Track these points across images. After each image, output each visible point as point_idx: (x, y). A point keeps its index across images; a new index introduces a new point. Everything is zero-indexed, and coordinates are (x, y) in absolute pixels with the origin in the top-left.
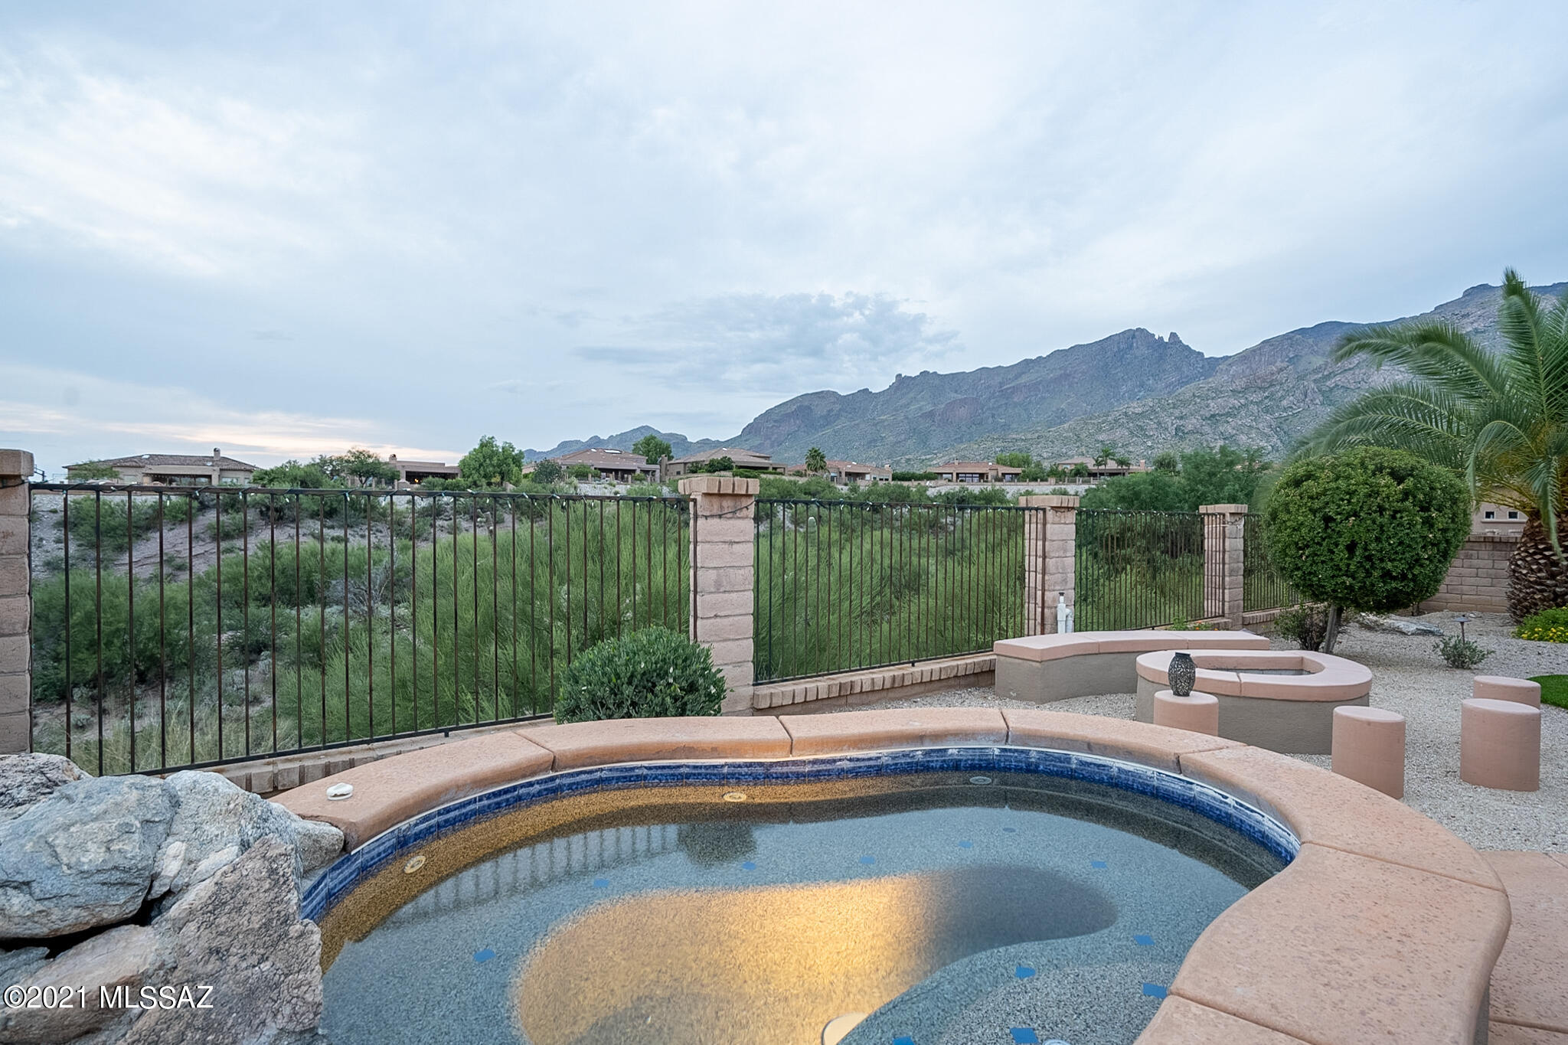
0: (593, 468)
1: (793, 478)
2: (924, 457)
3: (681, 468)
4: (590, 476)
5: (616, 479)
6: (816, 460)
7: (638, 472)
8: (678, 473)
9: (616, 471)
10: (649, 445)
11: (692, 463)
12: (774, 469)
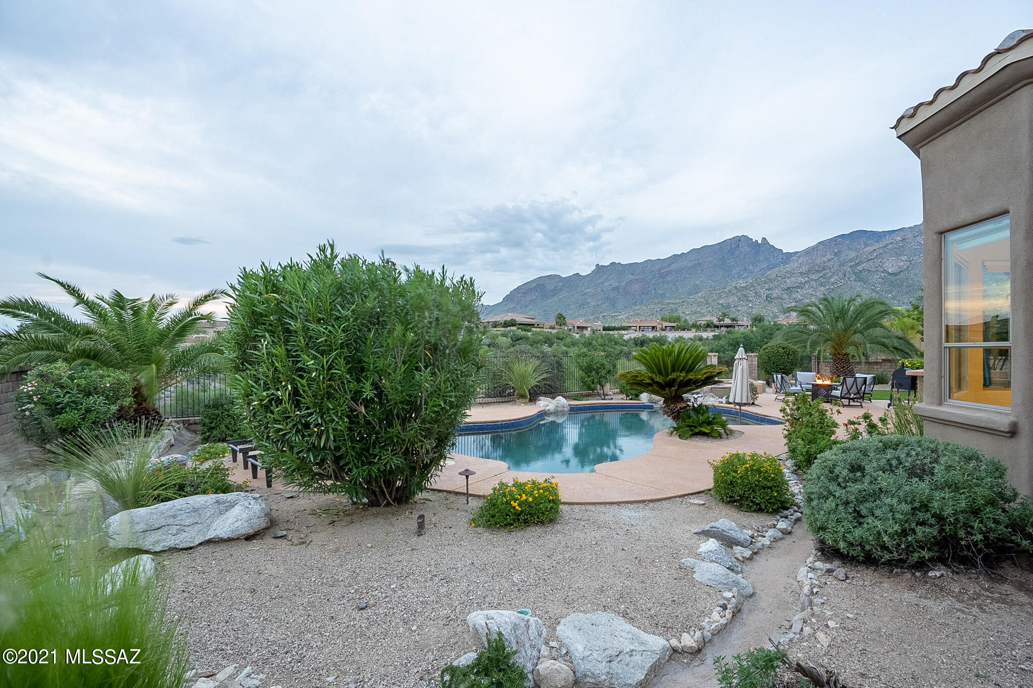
6: (560, 319)
11: (493, 322)
12: (538, 325)
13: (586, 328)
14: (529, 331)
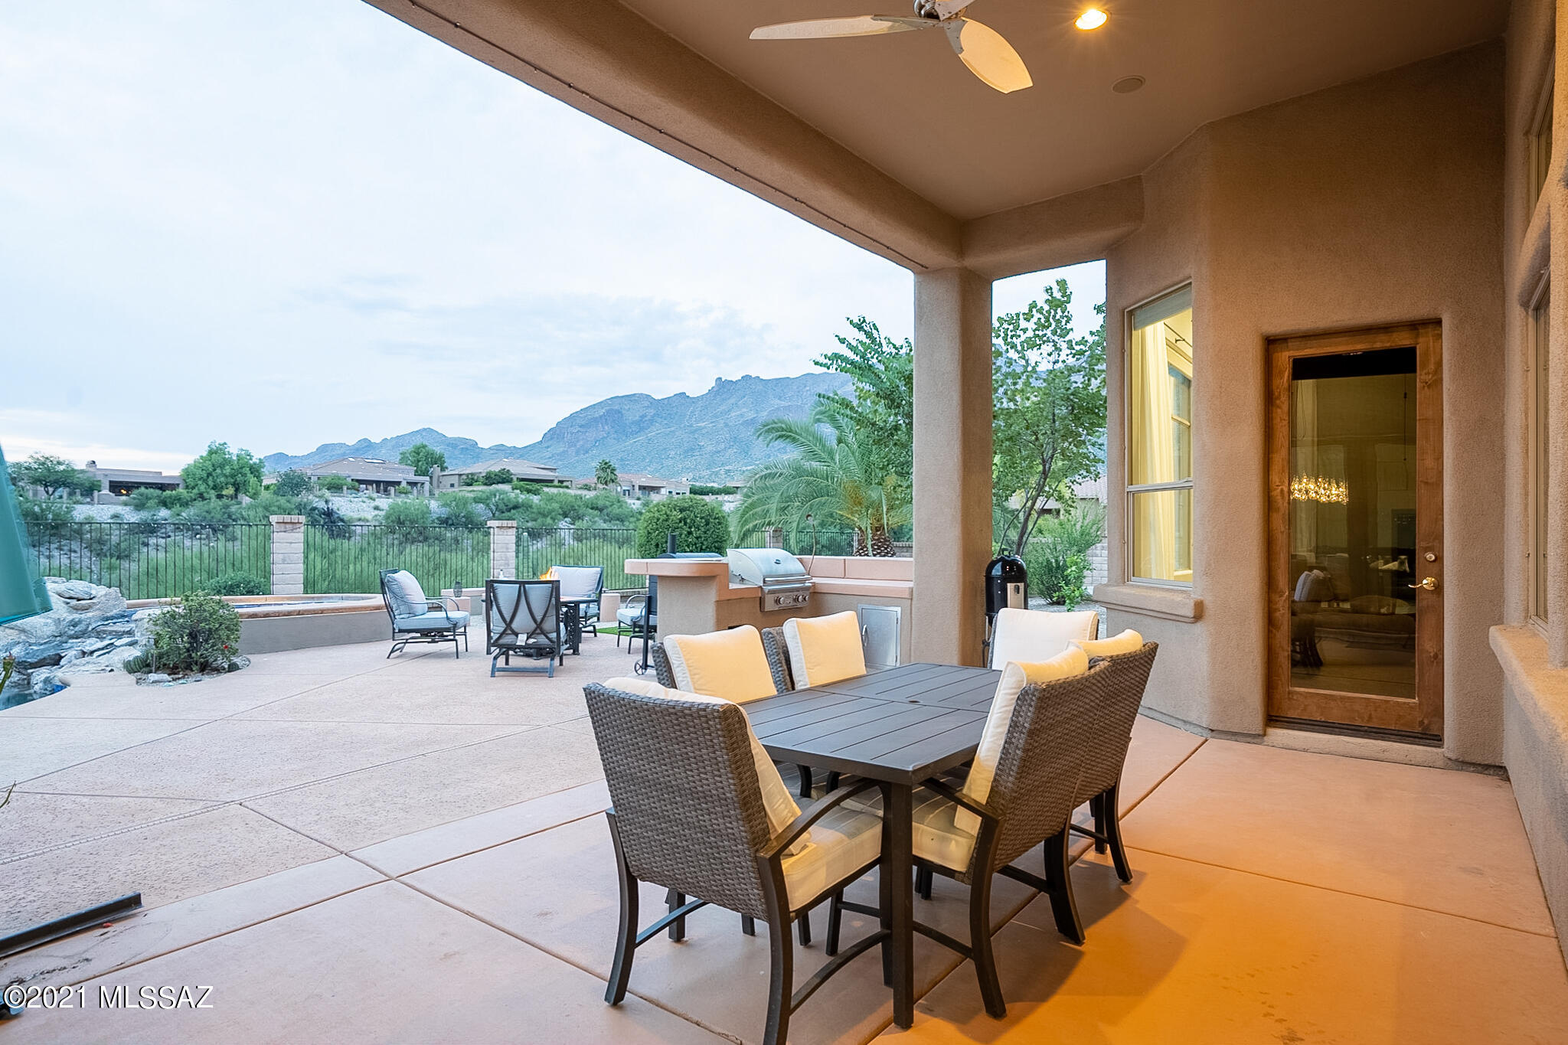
0: (349, 480)
1: (579, 492)
2: (744, 469)
3: (455, 480)
4: (345, 488)
5: (378, 492)
6: (607, 474)
7: (404, 484)
8: (452, 485)
9: (378, 483)
10: (418, 454)
11: (467, 475)
12: (559, 481)
13: (655, 489)
14: (536, 493)
